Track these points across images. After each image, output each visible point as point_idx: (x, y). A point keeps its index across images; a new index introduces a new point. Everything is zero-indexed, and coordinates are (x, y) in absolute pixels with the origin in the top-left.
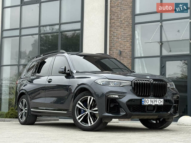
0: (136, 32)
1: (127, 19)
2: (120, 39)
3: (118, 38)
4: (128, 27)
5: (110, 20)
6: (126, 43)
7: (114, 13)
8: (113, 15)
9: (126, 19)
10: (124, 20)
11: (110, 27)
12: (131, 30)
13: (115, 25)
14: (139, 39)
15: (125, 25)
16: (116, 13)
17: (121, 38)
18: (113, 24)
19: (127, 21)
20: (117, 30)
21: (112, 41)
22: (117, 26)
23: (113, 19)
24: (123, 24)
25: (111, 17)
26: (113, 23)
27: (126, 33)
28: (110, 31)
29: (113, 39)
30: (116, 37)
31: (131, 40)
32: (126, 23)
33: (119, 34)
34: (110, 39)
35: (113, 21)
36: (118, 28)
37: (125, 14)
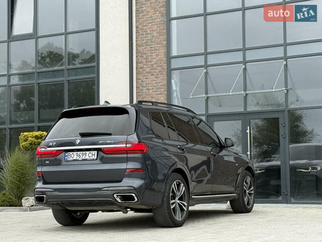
0: (173, 81)
1: (161, 63)
2: (151, 91)
3: (149, 89)
4: (162, 74)
5: (137, 63)
6: (159, 96)
7: (141, 54)
8: (141, 57)
9: (159, 62)
10: (156, 63)
11: (137, 74)
12: (166, 78)
13: (144, 70)
14: (176, 90)
15: (157, 71)
16: (145, 54)
17: (153, 89)
18: (141, 70)
19: (160, 66)
20: (147, 78)
21: (139, 93)
22: (146, 73)
23: (141, 62)
24: (155, 69)
25: (138, 59)
26: (141, 68)
27: (159, 83)
28: (137, 79)
29: (141, 90)
30: (145, 89)
31: (166, 92)
32: (159, 68)
33: (149, 84)
34: (137, 91)
35: (141, 65)
36: (148, 75)
37: (157, 55)
